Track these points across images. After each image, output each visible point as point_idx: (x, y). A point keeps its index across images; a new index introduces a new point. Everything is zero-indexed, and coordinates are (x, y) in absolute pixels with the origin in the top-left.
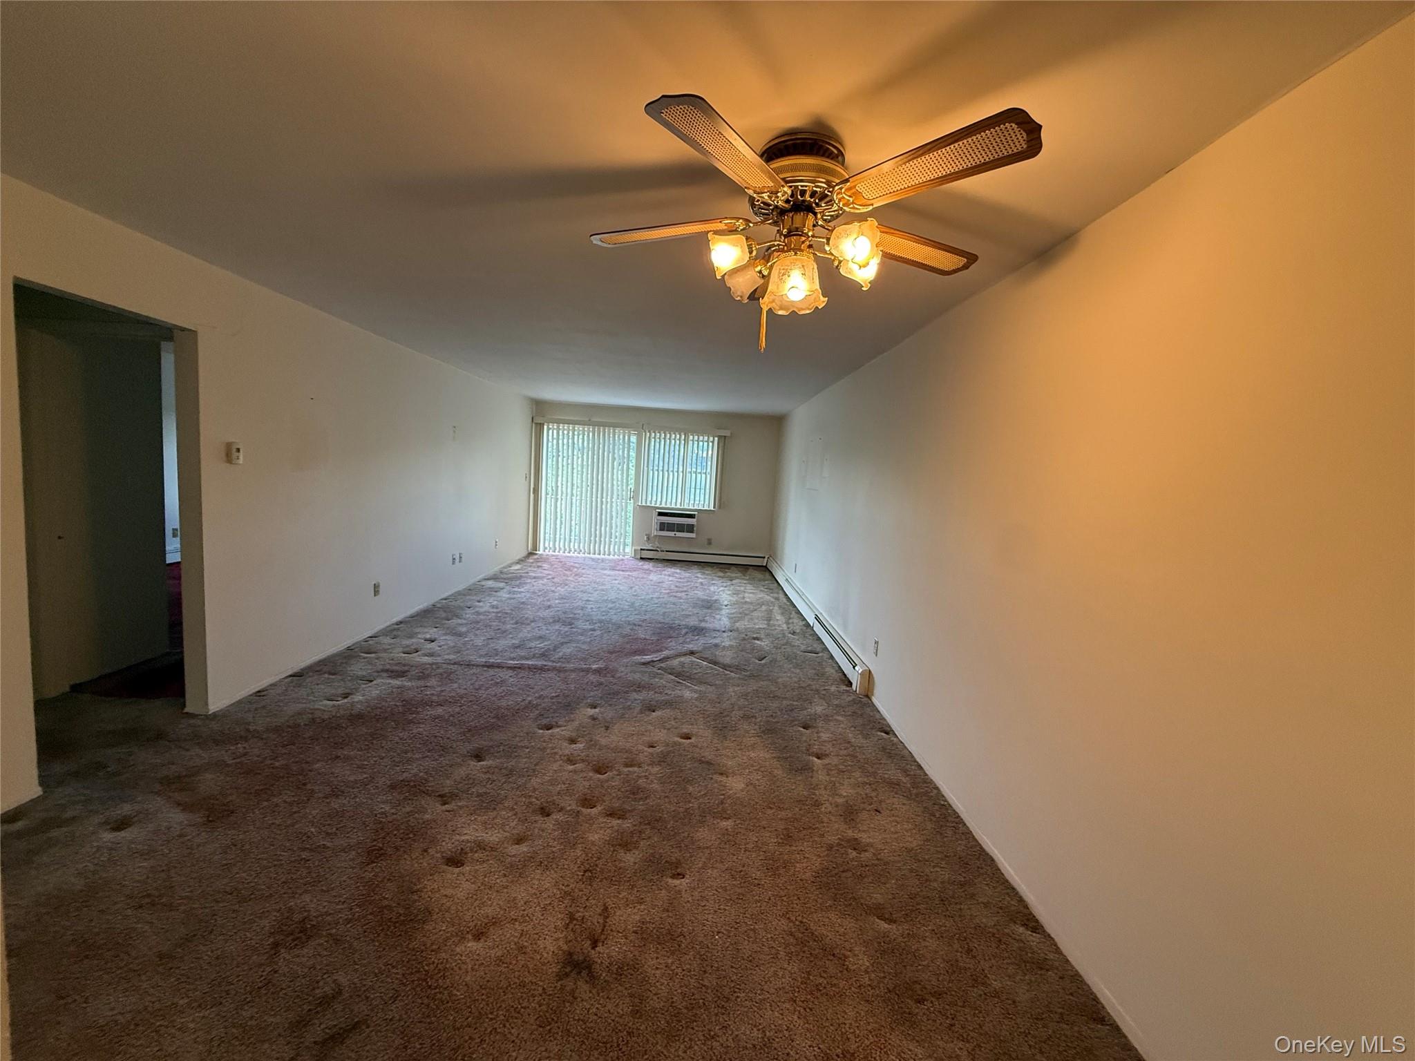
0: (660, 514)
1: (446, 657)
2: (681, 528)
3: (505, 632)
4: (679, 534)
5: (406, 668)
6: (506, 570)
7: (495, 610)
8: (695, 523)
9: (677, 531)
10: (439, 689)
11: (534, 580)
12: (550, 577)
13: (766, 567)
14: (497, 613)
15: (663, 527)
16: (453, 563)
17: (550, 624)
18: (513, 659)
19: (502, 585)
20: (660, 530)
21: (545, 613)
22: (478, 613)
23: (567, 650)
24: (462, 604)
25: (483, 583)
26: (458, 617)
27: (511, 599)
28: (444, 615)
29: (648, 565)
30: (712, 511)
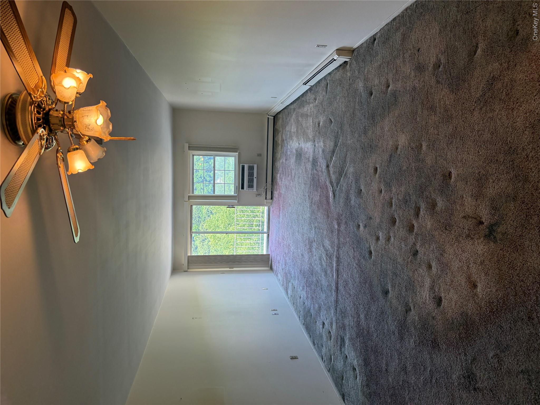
0: (243, 188)
1: (332, 315)
2: (251, 175)
3: (317, 281)
5: (339, 337)
6: (282, 283)
7: (305, 288)
8: (248, 165)
9: (254, 177)
10: (350, 318)
11: (287, 265)
12: (285, 255)
13: (274, 117)
14: (307, 286)
16: (277, 314)
17: (312, 255)
18: (333, 275)
19: (290, 285)
20: (253, 188)
21: (306, 257)
22: (307, 298)
23: (327, 243)
24: (302, 308)
25: (290, 296)
26: (309, 311)
27: (298, 279)
28: (309, 318)
29: (276, 194)
30: (239, 153)
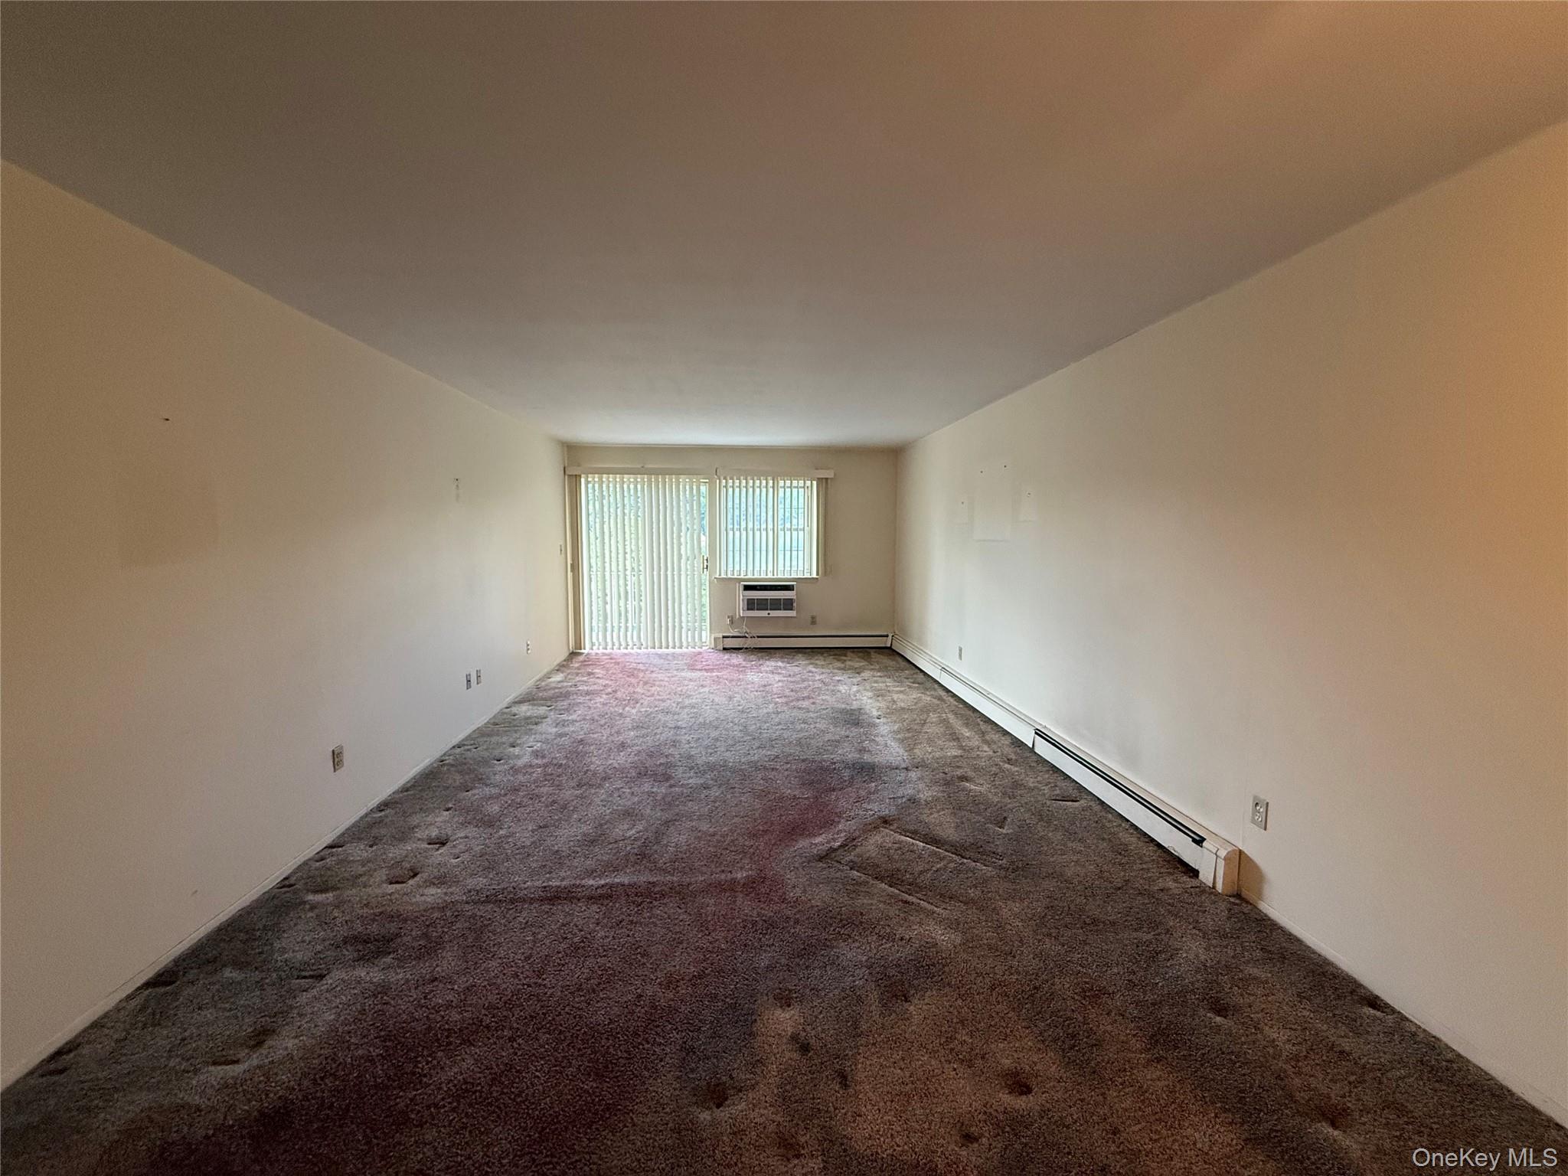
0: (747, 588)
1: (471, 883)
2: (776, 604)
4: (775, 613)
6: (543, 684)
7: (539, 761)
8: (795, 597)
9: (771, 610)
11: (588, 698)
12: (610, 690)
13: (891, 648)
15: (751, 605)
16: (469, 686)
19: (542, 710)
20: (748, 609)
22: (515, 770)
24: (486, 754)
25: (514, 710)
26: (481, 780)
27: (561, 735)
28: (458, 779)
29: (737, 659)
30: (817, 579)
